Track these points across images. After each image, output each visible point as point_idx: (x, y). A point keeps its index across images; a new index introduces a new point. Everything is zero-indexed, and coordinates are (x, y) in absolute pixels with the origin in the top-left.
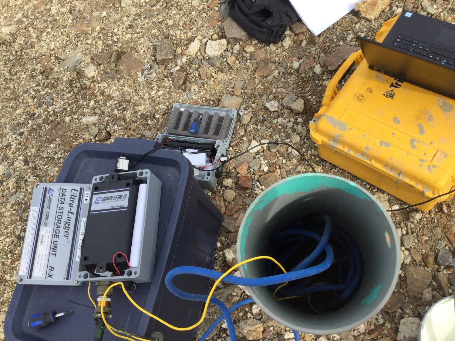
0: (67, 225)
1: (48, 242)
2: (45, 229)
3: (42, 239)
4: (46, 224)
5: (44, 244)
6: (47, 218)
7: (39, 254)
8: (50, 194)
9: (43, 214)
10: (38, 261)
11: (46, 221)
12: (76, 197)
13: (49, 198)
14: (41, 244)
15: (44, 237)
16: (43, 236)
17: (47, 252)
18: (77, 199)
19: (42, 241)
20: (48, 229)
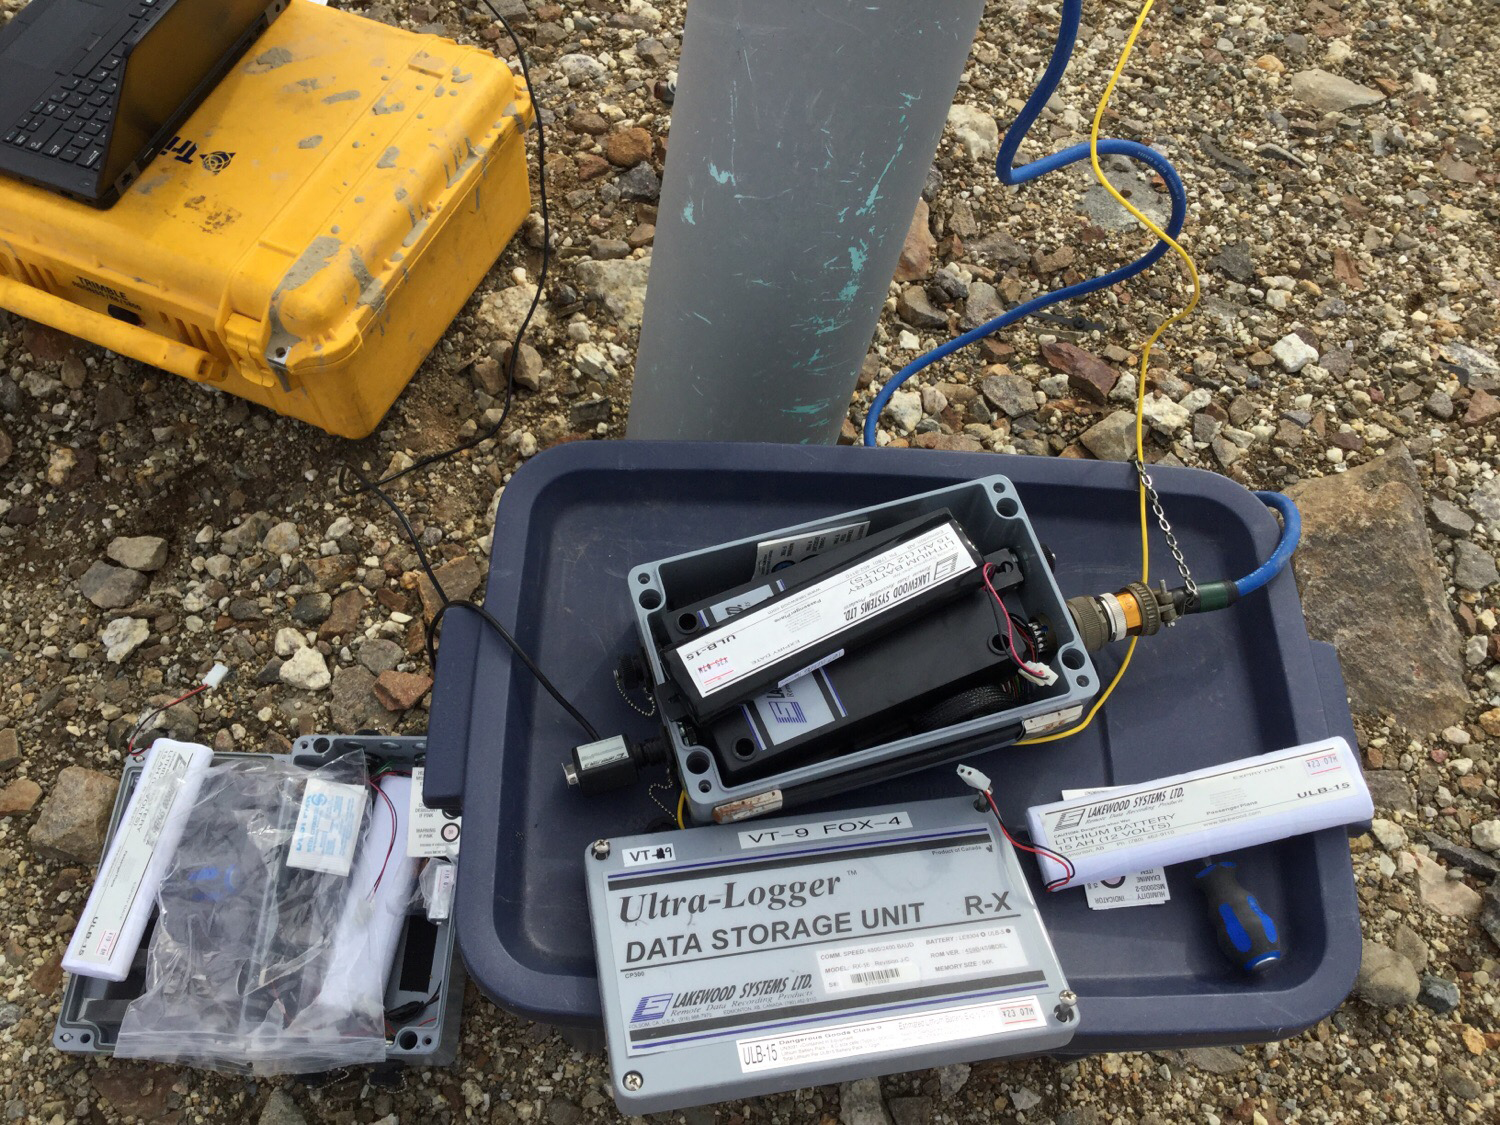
0: (786, 896)
1: (877, 949)
2: (827, 979)
3: (872, 976)
4: (806, 980)
5: (889, 962)
6: (777, 985)
7: (938, 969)
8: (661, 1006)
9: (763, 1007)
10: (967, 965)
11: (790, 984)
12: (654, 896)
13: (681, 1008)
14: (895, 973)
15: (861, 971)
16: (858, 978)
17: (919, 941)
18: (664, 890)
19: (880, 975)
20: (824, 964)
